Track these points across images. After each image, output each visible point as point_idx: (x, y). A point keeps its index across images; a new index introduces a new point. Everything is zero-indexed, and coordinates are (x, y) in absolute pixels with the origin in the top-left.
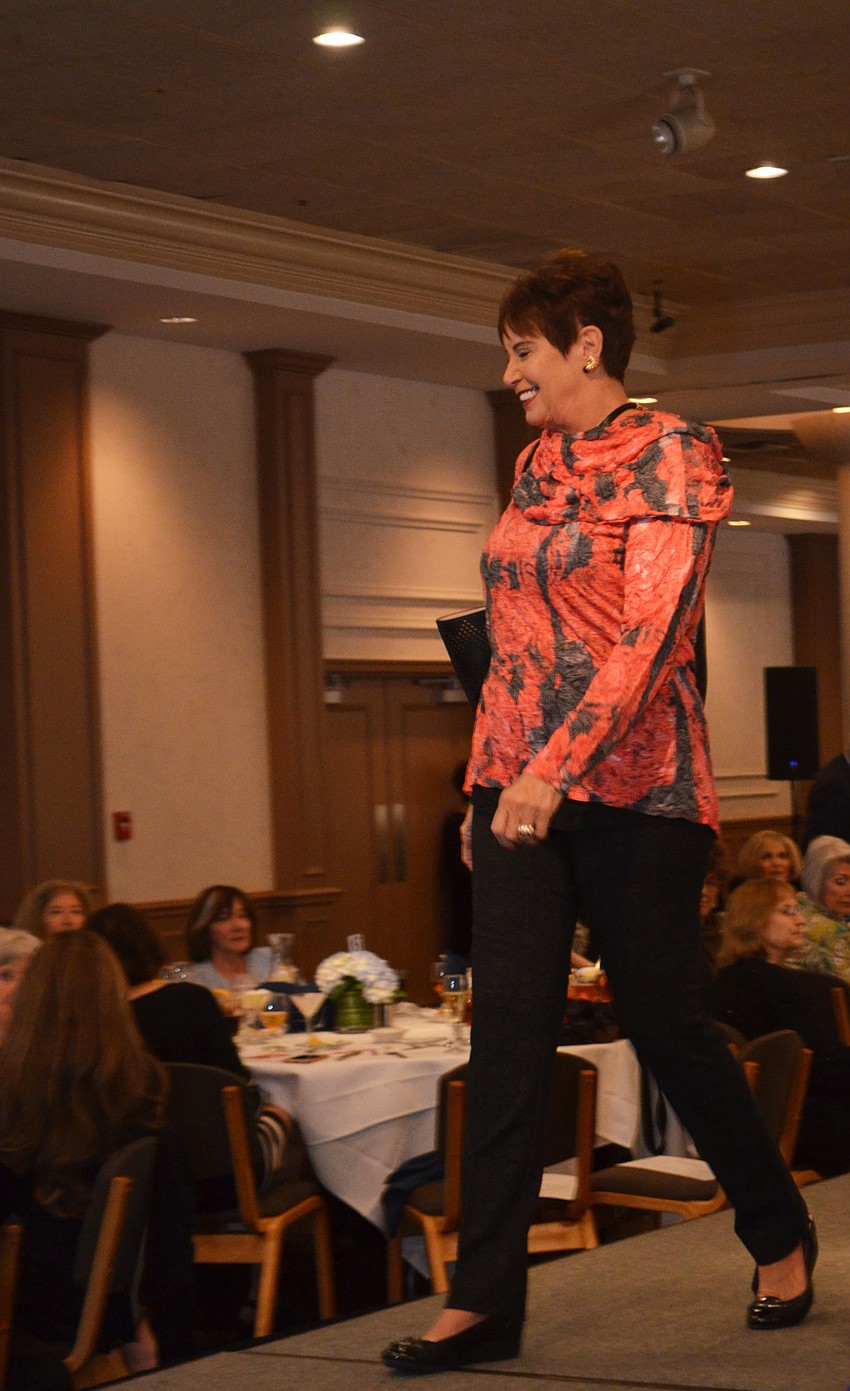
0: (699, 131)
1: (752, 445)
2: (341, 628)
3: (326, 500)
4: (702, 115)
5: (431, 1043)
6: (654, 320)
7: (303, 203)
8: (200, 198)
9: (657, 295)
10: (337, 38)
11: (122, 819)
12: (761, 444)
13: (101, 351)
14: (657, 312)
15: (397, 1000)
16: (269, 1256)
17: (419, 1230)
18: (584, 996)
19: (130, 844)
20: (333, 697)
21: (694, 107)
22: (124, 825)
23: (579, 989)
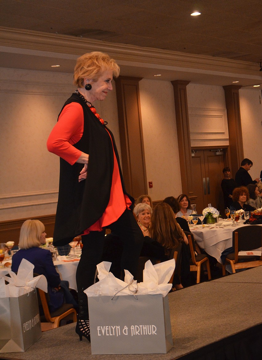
2: (194, 140)
3: (190, 112)
5: (228, 225)
6: (260, 68)
7: (185, 48)
8: (163, 49)
9: (261, 63)
10: (196, 14)
11: (150, 183)
13: (141, 83)
14: (261, 66)
15: (219, 217)
16: (198, 269)
17: (229, 263)
18: (260, 214)
19: (152, 188)
20: (193, 155)
22: (151, 184)
23: (258, 213)
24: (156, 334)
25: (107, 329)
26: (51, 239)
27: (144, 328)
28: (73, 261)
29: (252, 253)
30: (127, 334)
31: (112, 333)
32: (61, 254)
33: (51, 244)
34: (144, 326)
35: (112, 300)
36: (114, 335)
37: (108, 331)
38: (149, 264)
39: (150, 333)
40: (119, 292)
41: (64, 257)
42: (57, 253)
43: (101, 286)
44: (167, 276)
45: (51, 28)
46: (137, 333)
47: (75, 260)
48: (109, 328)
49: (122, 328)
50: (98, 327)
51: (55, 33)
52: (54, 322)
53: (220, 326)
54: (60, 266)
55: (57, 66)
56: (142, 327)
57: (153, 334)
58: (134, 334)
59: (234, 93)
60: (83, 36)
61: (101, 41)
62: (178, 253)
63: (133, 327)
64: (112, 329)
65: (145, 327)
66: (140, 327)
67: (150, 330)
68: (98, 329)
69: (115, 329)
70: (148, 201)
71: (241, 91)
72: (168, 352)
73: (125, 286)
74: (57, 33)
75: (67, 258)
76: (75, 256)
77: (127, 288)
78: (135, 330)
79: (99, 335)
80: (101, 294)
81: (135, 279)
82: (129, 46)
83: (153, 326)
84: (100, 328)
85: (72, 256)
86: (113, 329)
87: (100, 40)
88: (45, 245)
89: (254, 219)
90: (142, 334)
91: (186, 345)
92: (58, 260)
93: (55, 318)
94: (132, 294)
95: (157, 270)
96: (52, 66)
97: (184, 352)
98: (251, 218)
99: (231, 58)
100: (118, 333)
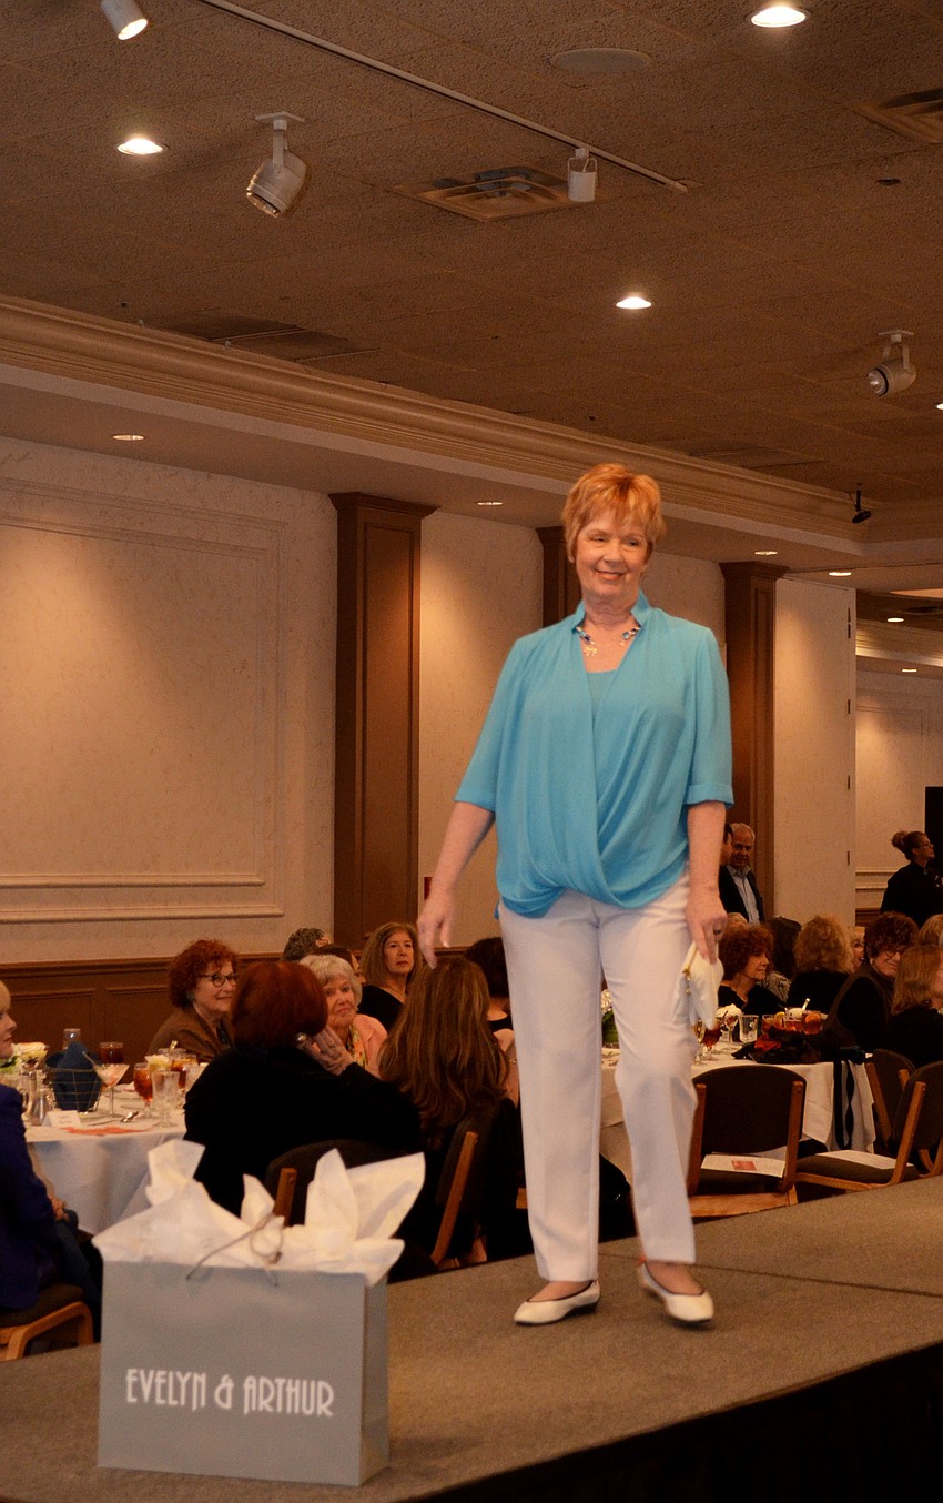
0: (904, 378)
1: (924, 610)
4: (906, 365)
6: (856, 513)
7: (592, 418)
8: (514, 413)
9: (859, 494)
10: (634, 302)
12: (931, 609)
13: (429, 524)
14: (858, 507)
18: (792, 1028)
21: (902, 359)
23: (790, 1024)
24: (329, 1413)
25: (159, 1381)
26: (37, 1049)
27: (290, 1389)
28: (100, 1133)
29: (751, 1165)
30: (228, 1405)
31: (177, 1396)
32: (64, 1103)
33: (37, 1064)
34: (290, 1382)
35: (188, 1277)
36: (183, 1402)
37: (164, 1388)
38: (330, 1165)
39: (308, 1407)
40: (216, 1252)
41: (73, 1117)
42: (51, 1099)
43: (154, 1227)
44: (390, 1214)
45: (124, 305)
46: (264, 1404)
47: (108, 1130)
48: (166, 1377)
49: (213, 1383)
50: (131, 1372)
51: (135, 322)
52: (6, 1345)
53: (567, 1409)
54: (52, 1146)
55: (134, 437)
56: (285, 1386)
57: (319, 1413)
58: (254, 1408)
59: (756, 590)
60: (235, 343)
61: (296, 365)
62: (478, 1138)
63: (251, 1383)
64: (177, 1384)
65: (294, 1385)
66: (276, 1386)
67: (312, 1398)
68: (130, 1379)
69: (189, 1385)
70: (408, 946)
71: (782, 585)
72: (368, 1482)
73: (238, 1235)
74: (141, 321)
75: (83, 1120)
76: (114, 1116)
77: (246, 1242)
78: (259, 1394)
79: (131, 1399)
80: (151, 1253)
81: (276, 1212)
82: (393, 391)
83: (322, 1384)
84: (137, 1375)
85: (105, 1114)
86: (183, 1381)
87: (295, 360)
88: (12, 1068)
89: (772, 1044)
90: (279, 1409)
91: (433, 1463)
92: (50, 1125)
93: (12, 1329)
94: (261, 1264)
95: (358, 1189)
96: (116, 437)
97: (423, 1489)
98: (763, 1039)
99: (755, 469)
100: (199, 1401)
